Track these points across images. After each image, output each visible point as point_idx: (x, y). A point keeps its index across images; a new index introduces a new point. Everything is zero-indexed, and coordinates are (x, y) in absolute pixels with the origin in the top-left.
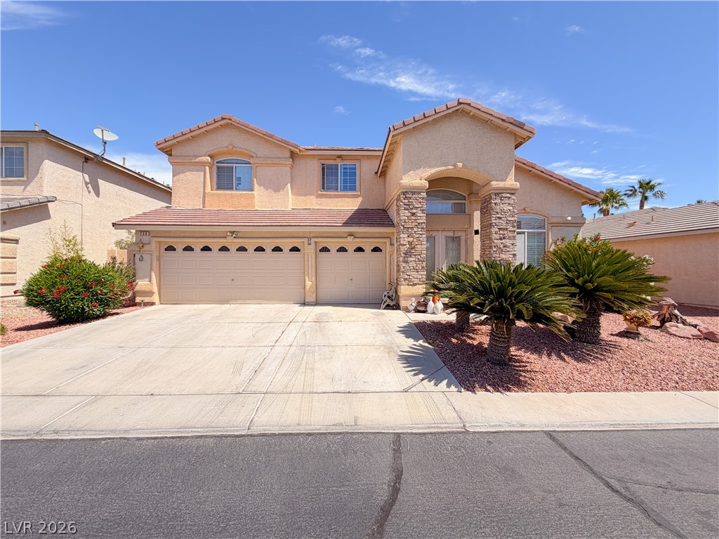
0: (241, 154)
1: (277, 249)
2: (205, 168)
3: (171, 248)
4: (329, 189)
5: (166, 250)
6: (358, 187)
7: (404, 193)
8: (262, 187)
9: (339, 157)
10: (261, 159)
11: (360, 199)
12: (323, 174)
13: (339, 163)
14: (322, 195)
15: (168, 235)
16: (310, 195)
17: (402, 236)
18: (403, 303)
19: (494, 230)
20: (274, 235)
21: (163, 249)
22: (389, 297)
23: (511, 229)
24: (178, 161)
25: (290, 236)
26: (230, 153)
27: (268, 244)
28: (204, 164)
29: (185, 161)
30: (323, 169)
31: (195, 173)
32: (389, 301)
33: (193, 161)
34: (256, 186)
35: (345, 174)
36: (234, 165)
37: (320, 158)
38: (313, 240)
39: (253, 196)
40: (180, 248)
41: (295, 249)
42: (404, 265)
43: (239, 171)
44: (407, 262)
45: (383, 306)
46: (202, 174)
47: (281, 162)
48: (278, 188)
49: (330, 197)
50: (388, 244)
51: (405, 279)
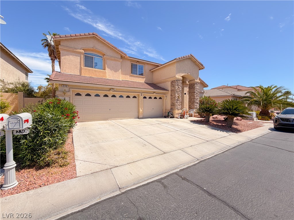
0: (99, 52)
1: (128, 97)
2: (81, 56)
3: (78, 94)
4: (134, 73)
5: (76, 95)
6: (144, 74)
7: (177, 80)
8: (109, 69)
9: (138, 62)
10: (109, 57)
11: (145, 79)
12: (132, 67)
13: (138, 64)
14: (131, 76)
15: (79, 88)
16: (127, 75)
17: (176, 94)
18: (176, 116)
19: (195, 94)
20: (128, 91)
21: (74, 95)
22: (171, 114)
23: (198, 94)
24: (66, 49)
25: (134, 92)
26: (92, 51)
27: (125, 95)
28: (80, 53)
29: (69, 50)
30: (132, 65)
31: (75, 57)
32: (171, 115)
33: (75, 50)
34: (107, 68)
35: (139, 69)
36: (94, 57)
37: (131, 61)
38: (143, 94)
39: (106, 73)
40: (83, 95)
41: (135, 97)
42: (176, 103)
43: (96, 60)
44: (177, 103)
45: (170, 117)
46: (79, 58)
47: (118, 60)
48: (116, 71)
49: (135, 77)
50: (165, 96)
51: (177, 108)
